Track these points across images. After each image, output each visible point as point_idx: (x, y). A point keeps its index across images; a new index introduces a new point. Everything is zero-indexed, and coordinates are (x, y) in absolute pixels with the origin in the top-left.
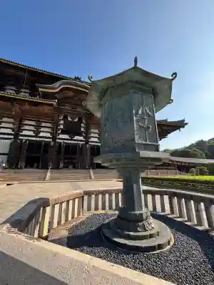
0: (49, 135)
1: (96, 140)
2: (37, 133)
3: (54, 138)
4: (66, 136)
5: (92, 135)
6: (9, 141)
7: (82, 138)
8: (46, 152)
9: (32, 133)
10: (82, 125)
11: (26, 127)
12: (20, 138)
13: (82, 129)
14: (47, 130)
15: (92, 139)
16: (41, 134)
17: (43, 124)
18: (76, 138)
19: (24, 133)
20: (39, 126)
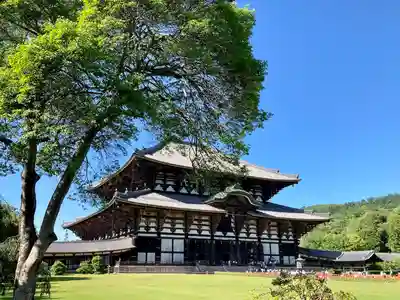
0: (207, 233)
1: (244, 235)
2: (200, 231)
3: (212, 236)
4: (220, 233)
5: (241, 230)
6: (183, 241)
7: (233, 234)
9: (196, 232)
10: (232, 220)
11: (192, 227)
12: (190, 237)
13: (232, 225)
14: (206, 228)
15: (241, 235)
16: (203, 233)
17: (204, 223)
18: (229, 234)
19: (192, 232)
20: (200, 225)
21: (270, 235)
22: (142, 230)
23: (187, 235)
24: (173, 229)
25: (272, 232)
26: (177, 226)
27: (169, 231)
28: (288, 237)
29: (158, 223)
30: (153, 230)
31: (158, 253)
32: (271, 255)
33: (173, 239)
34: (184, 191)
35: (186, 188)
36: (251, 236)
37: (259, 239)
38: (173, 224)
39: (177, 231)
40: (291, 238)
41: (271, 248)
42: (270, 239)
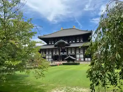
0: (58, 53)
2: (56, 53)
4: (62, 53)
5: (69, 52)
7: (66, 53)
8: (58, 58)
13: (66, 50)
15: (69, 53)
16: (57, 53)
17: (57, 51)
19: (54, 53)
21: (80, 52)
23: (52, 54)
24: (49, 53)
25: (81, 51)
27: (48, 54)
29: (45, 52)
30: (44, 54)
32: (80, 58)
33: (49, 56)
36: (72, 53)
37: (75, 53)
38: (49, 52)
41: (80, 56)
42: (80, 53)
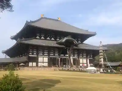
0: (57, 55)
2: (54, 54)
4: (63, 55)
6: (47, 58)
7: (68, 55)
9: (53, 55)
10: (68, 50)
11: (51, 53)
12: (50, 57)
13: (68, 52)
14: (57, 53)
17: (56, 51)
18: (66, 55)
19: (51, 55)
20: (54, 52)
22: (30, 54)
25: (84, 55)
26: (45, 52)
27: (42, 54)
28: (90, 56)
29: (37, 51)
30: (35, 54)
31: (37, 63)
32: (83, 63)
33: (43, 57)
34: (48, 38)
35: (49, 38)
37: (78, 57)
39: (45, 54)
40: (91, 57)
41: (83, 61)
42: (83, 57)
